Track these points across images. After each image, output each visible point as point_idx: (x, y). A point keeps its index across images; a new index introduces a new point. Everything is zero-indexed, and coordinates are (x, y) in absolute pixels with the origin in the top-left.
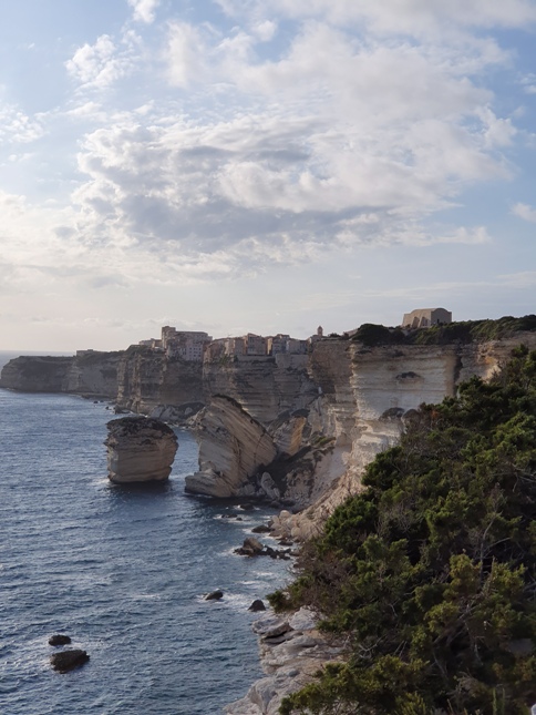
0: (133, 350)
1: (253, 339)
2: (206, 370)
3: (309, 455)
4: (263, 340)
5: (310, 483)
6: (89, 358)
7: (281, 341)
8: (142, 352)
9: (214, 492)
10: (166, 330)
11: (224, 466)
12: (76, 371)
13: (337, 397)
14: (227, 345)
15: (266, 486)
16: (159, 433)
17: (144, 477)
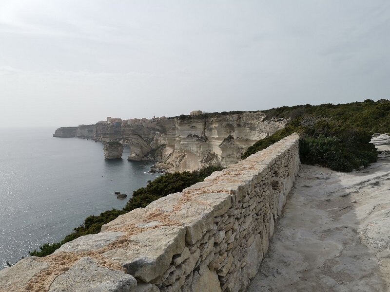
0: (98, 124)
1: (136, 120)
2: (122, 129)
3: (160, 149)
4: (139, 120)
5: (161, 156)
6: (83, 127)
7: (144, 120)
8: (101, 125)
9: (136, 160)
10: (108, 118)
11: (138, 153)
12: (79, 131)
13: (167, 133)
14: (129, 121)
15: (150, 157)
16: (118, 146)
17: (115, 157)
